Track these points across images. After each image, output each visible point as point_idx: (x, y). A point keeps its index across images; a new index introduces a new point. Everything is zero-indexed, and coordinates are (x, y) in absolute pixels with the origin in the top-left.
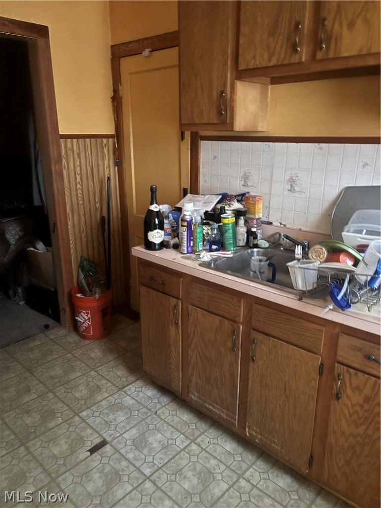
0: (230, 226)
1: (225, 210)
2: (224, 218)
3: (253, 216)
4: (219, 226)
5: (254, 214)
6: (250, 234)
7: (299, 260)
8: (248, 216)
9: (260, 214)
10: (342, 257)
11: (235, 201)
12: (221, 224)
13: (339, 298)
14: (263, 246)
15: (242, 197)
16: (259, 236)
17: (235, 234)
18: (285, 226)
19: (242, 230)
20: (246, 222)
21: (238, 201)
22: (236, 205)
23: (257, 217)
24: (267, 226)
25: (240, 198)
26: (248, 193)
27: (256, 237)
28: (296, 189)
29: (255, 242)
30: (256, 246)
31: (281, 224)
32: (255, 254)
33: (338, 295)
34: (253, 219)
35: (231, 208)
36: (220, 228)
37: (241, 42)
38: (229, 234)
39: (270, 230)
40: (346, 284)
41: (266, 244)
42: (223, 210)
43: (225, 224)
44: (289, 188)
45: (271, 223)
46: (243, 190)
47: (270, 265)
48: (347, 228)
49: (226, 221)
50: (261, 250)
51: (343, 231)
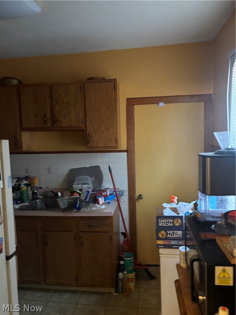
0: (25, 191)
1: (21, 184)
2: (22, 188)
3: (33, 186)
4: (20, 192)
5: (34, 184)
6: (34, 194)
7: (60, 198)
8: (32, 186)
9: (37, 185)
10: (75, 194)
11: (24, 180)
12: (21, 191)
13: (77, 206)
14: (41, 198)
15: (27, 178)
16: (38, 194)
17: (28, 194)
18: (48, 188)
19: (30, 192)
20: (31, 189)
21: (26, 180)
22: (25, 182)
23: (36, 186)
24: (40, 189)
25: (25, 178)
26: (29, 176)
27: (37, 195)
28: (51, 172)
29: (37, 197)
30: (37, 198)
31: (46, 187)
32: (38, 202)
33: (76, 206)
34: (34, 187)
35: (23, 184)
36: (21, 193)
37: (23, 118)
38: (25, 195)
39: (42, 191)
40: (78, 202)
41: (41, 197)
42: (20, 185)
43: (23, 190)
44: (48, 172)
45: (42, 188)
46: (27, 175)
47: (46, 205)
48: (74, 184)
49: (23, 189)
50: (40, 200)
51: (73, 185)
